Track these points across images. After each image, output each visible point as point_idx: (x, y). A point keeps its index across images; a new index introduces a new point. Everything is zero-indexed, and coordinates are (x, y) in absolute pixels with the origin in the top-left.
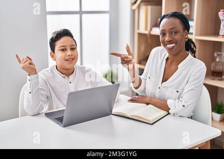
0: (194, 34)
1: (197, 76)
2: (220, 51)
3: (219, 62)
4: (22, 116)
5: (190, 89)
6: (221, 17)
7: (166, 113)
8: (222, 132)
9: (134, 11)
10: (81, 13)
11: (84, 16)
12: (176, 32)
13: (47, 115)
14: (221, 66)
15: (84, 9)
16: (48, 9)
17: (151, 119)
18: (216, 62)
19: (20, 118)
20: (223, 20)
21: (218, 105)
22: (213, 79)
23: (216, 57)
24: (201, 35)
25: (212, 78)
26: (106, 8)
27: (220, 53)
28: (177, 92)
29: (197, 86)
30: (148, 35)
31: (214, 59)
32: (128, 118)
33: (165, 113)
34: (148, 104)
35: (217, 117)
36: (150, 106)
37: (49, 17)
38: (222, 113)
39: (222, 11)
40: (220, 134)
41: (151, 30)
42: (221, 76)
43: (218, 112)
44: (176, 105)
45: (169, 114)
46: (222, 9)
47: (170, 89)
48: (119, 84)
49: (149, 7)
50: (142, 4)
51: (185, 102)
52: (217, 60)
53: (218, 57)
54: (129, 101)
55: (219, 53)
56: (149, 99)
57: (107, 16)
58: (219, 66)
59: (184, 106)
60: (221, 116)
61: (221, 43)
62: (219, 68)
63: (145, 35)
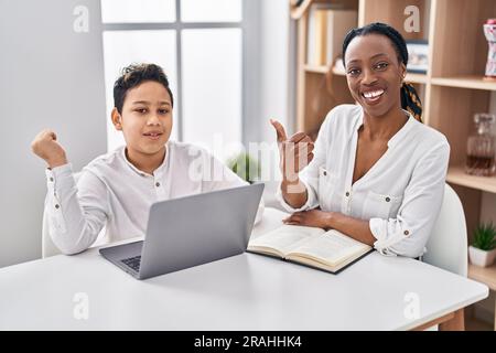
0: (429, 73)
1: (431, 165)
2: (487, 111)
3: (483, 135)
4: (49, 255)
5: (417, 194)
6: (489, 36)
7: (368, 248)
8: (490, 291)
9: (297, 21)
10: (178, 26)
11: (185, 33)
12: (384, 65)
13: (105, 253)
14: (489, 145)
15: (185, 18)
16: (107, 18)
17: (334, 261)
18: (479, 135)
19: (44, 259)
20: (492, 42)
21: (481, 231)
22: (471, 174)
23: (479, 124)
24: (445, 75)
25: (470, 171)
26: (236, 15)
27: (487, 116)
28: (388, 199)
29: (432, 188)
30: (328, 76)
31: (473, 129)
32: (284, 260)
33: (364, 248)
34: (326, 229)
35: (481, 256)
36: (331, 232)
37: (108, 36)
38: (493, 248)
39: (491, 21)
40: (487, 295)
41: (334, 64)
42: (489, 166)
43: (482, 247)
44: (390, 231)
45: (374, 250)
46: (492, 17)
47: (371, 193)
48: (263, 185)
49: (330, 14)
50: (315, 6)
51: (411, 225)
52: (481, 131)
53: (482, 124)
54: (285, 222)
55: (483, 115)
56: (329, 217)
57: (236, 34)
58: (484, 145)
59: (406, 233)
60: (489, 256)
61: (488, 92)
62: (485, 149)
63: (320, 75)
